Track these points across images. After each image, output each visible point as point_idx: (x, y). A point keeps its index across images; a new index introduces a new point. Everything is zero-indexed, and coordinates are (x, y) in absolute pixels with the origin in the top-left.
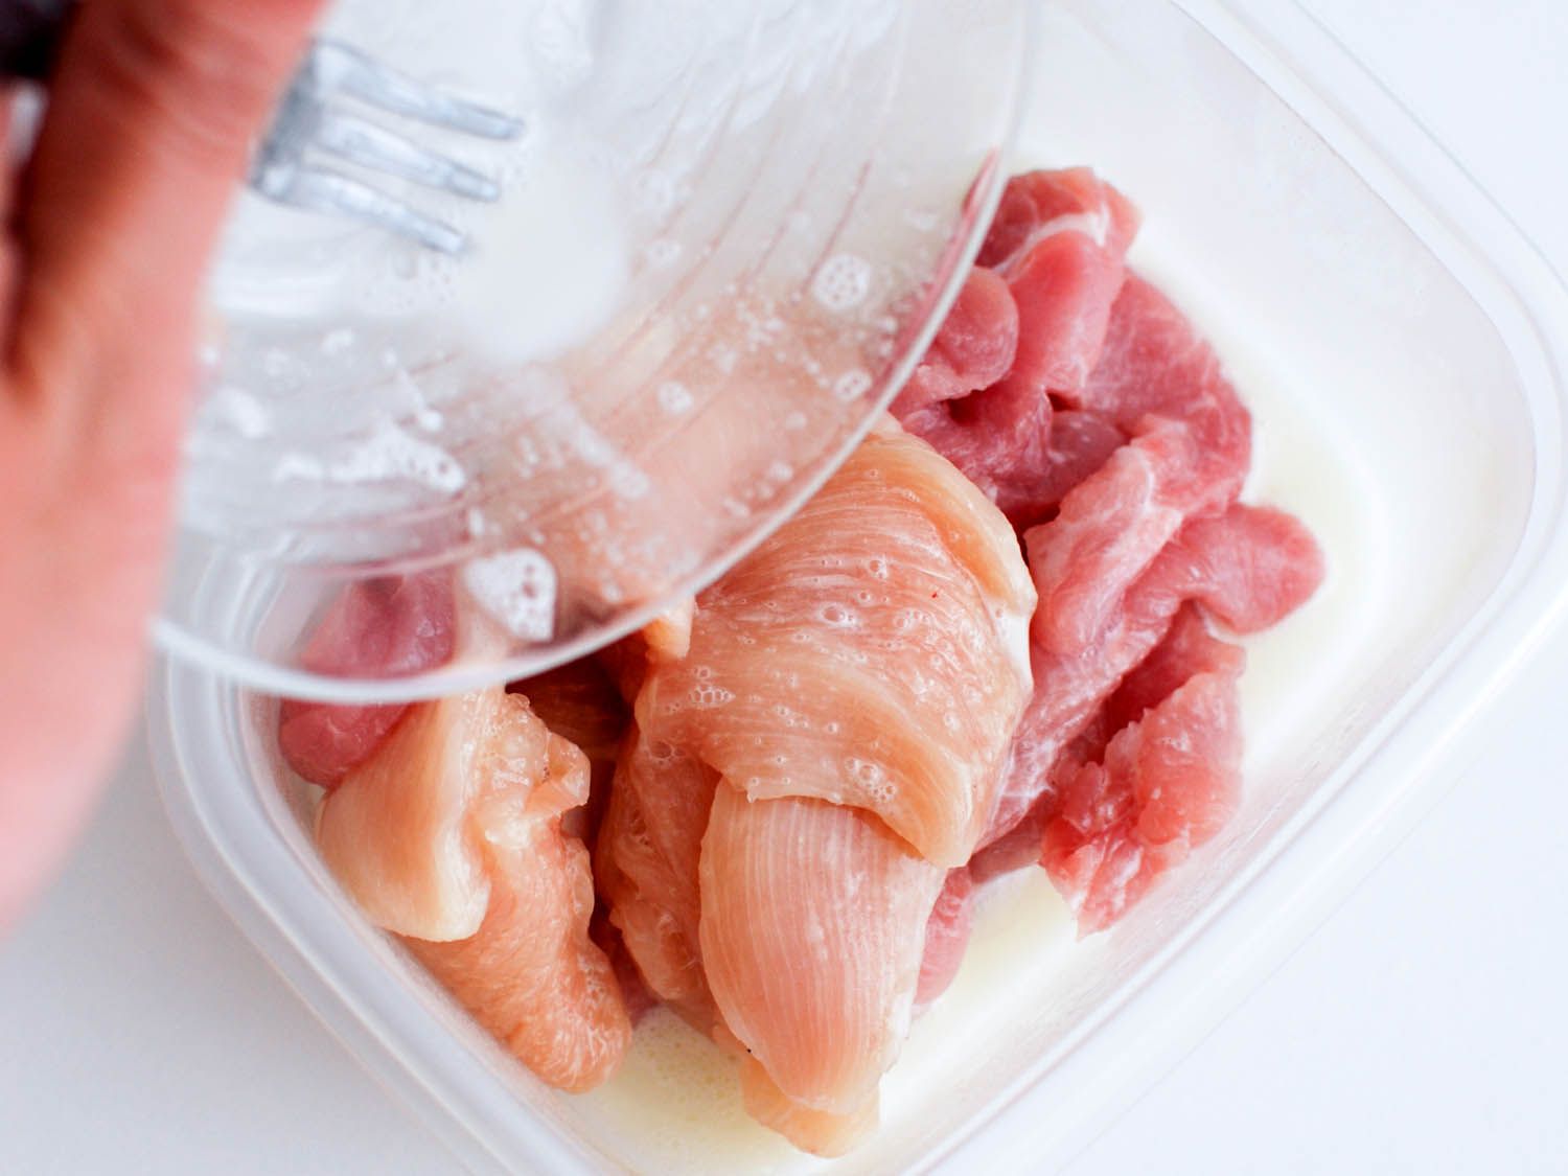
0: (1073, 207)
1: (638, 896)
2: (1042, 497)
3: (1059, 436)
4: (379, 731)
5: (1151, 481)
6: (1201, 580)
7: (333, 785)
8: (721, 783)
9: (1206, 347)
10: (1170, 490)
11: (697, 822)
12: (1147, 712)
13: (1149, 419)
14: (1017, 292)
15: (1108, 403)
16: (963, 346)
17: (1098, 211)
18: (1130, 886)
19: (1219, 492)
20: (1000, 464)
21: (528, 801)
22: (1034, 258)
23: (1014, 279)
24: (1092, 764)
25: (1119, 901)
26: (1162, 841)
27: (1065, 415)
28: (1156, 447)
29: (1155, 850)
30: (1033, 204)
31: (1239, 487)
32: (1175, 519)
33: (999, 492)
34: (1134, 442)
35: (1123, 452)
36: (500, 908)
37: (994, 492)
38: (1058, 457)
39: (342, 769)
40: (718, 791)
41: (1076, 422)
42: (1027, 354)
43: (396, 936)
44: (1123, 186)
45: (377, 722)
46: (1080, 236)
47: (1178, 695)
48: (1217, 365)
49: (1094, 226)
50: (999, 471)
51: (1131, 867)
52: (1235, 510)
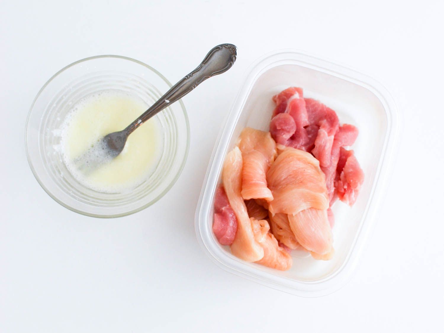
0: (292, 95)
1: (283, 237)
2: (311, 145)
3: (308, 133)
4: (235, 234)
5: (326, 133)
6: (341, 144)
7: (231, 245)
8: (288, 215)
9: (322, 104)
10: (330, 133)
11: (288, 223)
12: (343, 169)
13: (320, 122)
14: (291, 114)
15: (312, 122)
16: (288, 128)
17: (295, 93)
18: (354, 196)
19: (337, 128)
20: (302, 143)
21: (262, 233)
22: (290, 107)
23: (289, 112)
24: (339, 181)
25: (354, 199)
26: (355, 188)
27: (307, 129)
28: (324, 127)
29: (356, 189)
30: (285, 97)
31: (339, 125)
32: (332, 137)
33: (305, 147)
34: (320, 128)
35: (319, 130)
36: (266, 251)
37: (304, 148)
38: (310, 136)
39: (231, 242)
40: (288, 217)
41: (309, 129)
42: (297, 124)
43: (253, 262)
44: (297, 86)
45: (234, 233)
46: (296, 100)
47: (347, 163)
48: (325, 106)
49: (296, 96)
50: (303, 144)
51: (353, 193)
52: (340, 128)
